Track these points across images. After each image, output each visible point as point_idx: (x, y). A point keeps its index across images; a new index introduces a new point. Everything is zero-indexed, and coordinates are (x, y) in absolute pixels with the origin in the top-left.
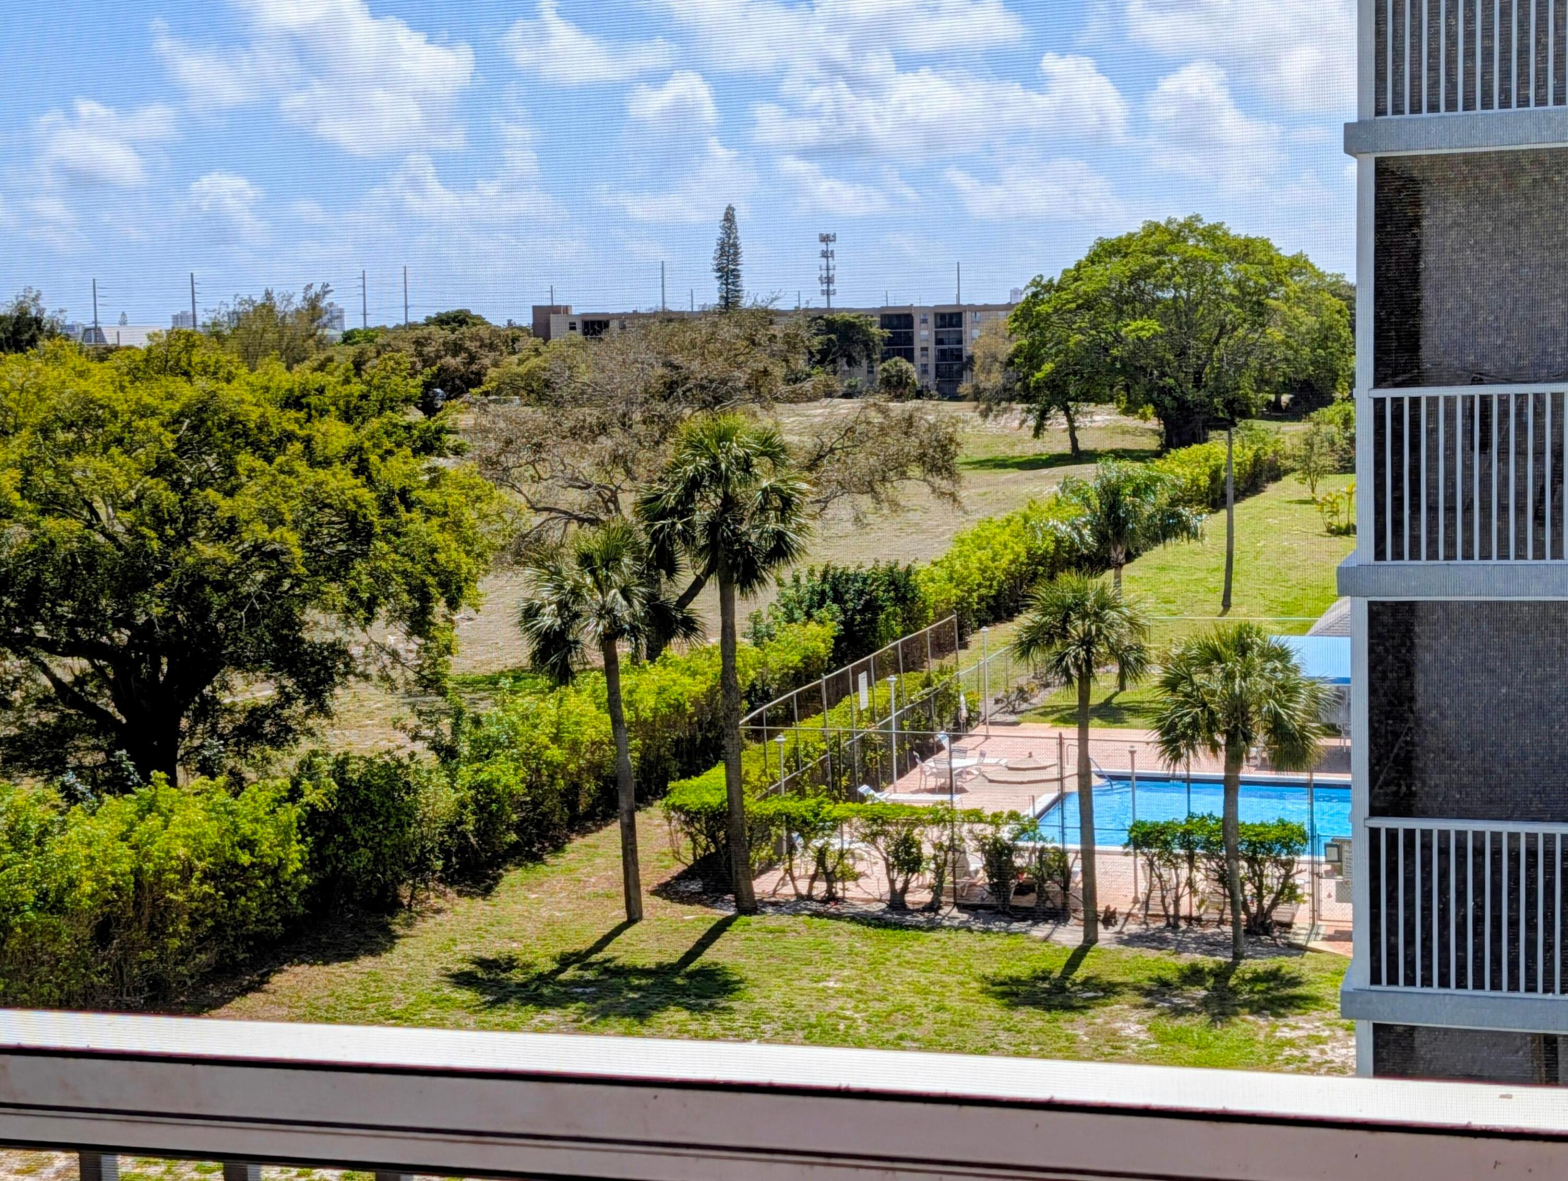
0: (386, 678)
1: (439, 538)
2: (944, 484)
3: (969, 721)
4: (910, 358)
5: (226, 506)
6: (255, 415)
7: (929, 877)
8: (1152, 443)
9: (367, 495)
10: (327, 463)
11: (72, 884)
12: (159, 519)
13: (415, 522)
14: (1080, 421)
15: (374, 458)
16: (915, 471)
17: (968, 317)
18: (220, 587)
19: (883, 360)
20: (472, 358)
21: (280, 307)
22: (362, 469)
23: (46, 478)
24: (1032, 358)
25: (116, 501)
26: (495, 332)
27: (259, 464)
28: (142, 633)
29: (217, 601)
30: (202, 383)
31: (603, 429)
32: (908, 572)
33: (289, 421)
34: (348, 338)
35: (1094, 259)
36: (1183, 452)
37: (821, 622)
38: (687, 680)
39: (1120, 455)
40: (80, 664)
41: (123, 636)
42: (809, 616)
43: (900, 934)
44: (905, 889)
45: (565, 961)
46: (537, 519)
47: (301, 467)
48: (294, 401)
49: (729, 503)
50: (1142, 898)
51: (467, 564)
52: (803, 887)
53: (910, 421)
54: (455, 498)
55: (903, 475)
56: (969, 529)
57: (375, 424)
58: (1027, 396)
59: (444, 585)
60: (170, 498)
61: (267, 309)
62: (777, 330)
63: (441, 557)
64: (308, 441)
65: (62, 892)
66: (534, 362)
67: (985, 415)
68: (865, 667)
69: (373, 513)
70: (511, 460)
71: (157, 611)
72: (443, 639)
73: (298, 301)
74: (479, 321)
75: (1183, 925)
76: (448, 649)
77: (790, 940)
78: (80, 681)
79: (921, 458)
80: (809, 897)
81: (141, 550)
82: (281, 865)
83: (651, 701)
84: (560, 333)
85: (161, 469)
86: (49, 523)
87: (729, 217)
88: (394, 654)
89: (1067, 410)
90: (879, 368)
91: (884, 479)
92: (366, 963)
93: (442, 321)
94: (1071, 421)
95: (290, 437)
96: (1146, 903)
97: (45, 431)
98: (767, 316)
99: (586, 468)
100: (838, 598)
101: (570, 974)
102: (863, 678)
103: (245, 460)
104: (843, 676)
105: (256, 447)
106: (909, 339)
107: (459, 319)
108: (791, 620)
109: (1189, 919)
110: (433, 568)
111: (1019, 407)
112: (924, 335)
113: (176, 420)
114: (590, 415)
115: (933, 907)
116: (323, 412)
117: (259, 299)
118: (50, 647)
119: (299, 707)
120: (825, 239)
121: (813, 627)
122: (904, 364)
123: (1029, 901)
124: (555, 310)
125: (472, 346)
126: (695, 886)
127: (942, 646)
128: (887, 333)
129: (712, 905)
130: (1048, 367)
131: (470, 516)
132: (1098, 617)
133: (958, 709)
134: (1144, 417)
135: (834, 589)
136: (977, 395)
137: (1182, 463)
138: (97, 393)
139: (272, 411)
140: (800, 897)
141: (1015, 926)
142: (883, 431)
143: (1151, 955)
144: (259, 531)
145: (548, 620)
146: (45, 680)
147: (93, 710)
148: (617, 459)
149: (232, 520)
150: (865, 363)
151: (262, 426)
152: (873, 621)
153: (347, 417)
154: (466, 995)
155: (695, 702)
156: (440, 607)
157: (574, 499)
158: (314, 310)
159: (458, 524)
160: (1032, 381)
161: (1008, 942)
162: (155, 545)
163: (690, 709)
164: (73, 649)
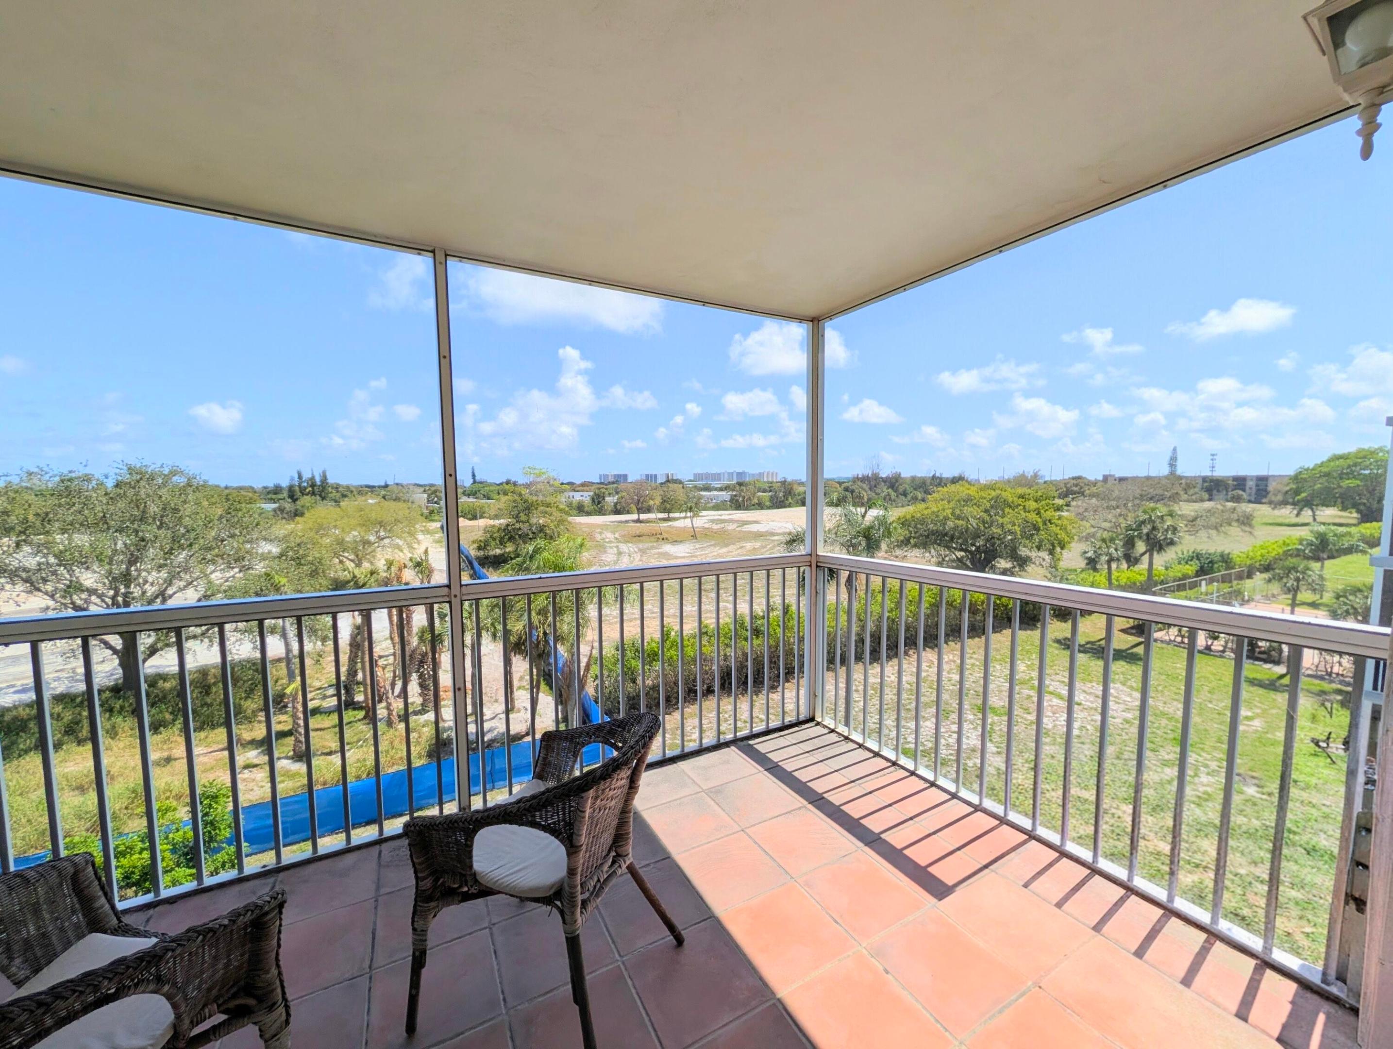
0: (1041, 565)
1: (1059, 532)
2: (1247, 529)
3: (1248, 601)
4: (1244, 490)
5: (1001, 520)
6: (1011, 500)
7: (1222, 643)
8: (1354, 521)
9: (1039, 520)
10: (1029, 512)
11: (955, 600)
12: (984, 522)
13: (1053, 528)
14: (1317, 513)
15: (1042, 511)
16: (1235, 524)
17: (1270, 480)
18: (998, 539)
19: (1233, 490)
20: (1081, 488)
21: (1026, 474)
22: (1039, 513)
23: (958, 512)
24: (1297, 492)
25: (974, 517)
26: (1089, 481)
27: (1011, 511)
28: (978, 548)
29: (998, 542)
30: (998, 492)
31: (1118, 507)
32: (1229, 554)
33: (1020, 501)
34: (1045, 482)
35: (1329, 461)
36: (1368, 525)
37: (1191, 565)
38: (1138, 576)
39: (1335, 524)
40: (963, 554)
41: (974, 548)
42: (1187, 563)
43: (1207, 657)
44: (1212, 644)
45: (1088, 643)
46: (1093, 530)
47: (1022, 512)
48: (1022, 497)
49: (1154, 528)
50: (1316, 664)
51: (1067, 539)
52: (1172, 638)
53: (1234, 509)
54: (1065, 522)
55: (1230, 525)
56: (1259, 543)
57: (1043, 502)
58: (1294, 504)
59: (1060, 543)
60: (987, 518)
61: (1023, 475)
62: (1183, 481)
63: (1059, 536)
64: (1024, 506)
65: (953, 602)
66: (1101, 489)
67: (1273, 509)
68: (1205, 579)
69: (1041, 525)
70: (1086, 514)
71: (982, 543)
72: (1058, 557)
73: (1032, 473)
74: (1085, 478)
75: (1334, 676)
76: (1059, 559)
77: (1165, 651)
78: (962, 557)
79: (1238, 520)
80: (1174, 641)
81: (979, 528)
82: (1007, 605)
83: (1125, 580)
84: (1110, 482)
85: (986, 511)
86: (957, 521)
87: (1175, 449)
88: (1044, 560)
89: (1312, 510)
90: (1230, 493)
91: (1221, 526)
92: (1029, 632)
93: (1073, 478)
94: (1314, 512)
95: (1020, 505)
96: (1317, 666)
97: (959, 501)
98: (1180, 478)
99: (1110, 517)
100: (1198, 559)
101: (1088, 646)
102: (1203, 583)
103: (1007, 510)
104: (1196, 581)
105: (1010, 507)
106: (1244, 485)
107: (1079, 478)
108: (1180, 563)
109: (1338, 674)
110: (1057, 538)
111: (1289, 507)
112: (1250, 484)
113: (991, 499)
114: (1114, 503)
115: (1223, 651)
116: (1029, 500)
117: (1021, 473)
118: (955, 549)
119: (1017, 569)
120: (1213, 455)
121: (1187, 566)
122: (1241, 492)
123: (1263, 656)
124: (1110, 475)
125: (1082, 485)
126: (1134, 631)
127: (1240, 577)
128: (1235, 483)
129: (1139, 637)
130: (1303, 495)
131: (1069, 527)
132: (1304, 573)
133: (1244, 596)
134: (1351, 513)
135: (1197, 556)
136: (1270, 503)
137: (1365, 528)
138: (971, 493)
139: (1015, 499)
140: (1170, 640)
141: (1257, 663)
142: (1223, 511)
143: (1317, 682)
144: (1010, 527)
145: (1090, 554)
146: (954, 556)
147: (965, 564)
148: (1120, 515)
149: (1002, 524)
150: (1224, 492)
151: (1013, 502)
152: (1212, 567)
153: (1036, 501)
154: (1056, 645)
155: (1141, 583)
156: (1058, 549)
157: (1106, 525)
158: (1036, 475)
159: (1066, 529)
160: (1296, 499)
161: (1253, 667)
162: (982, 528)
163: (1138, 584)
164: (961, 550)
